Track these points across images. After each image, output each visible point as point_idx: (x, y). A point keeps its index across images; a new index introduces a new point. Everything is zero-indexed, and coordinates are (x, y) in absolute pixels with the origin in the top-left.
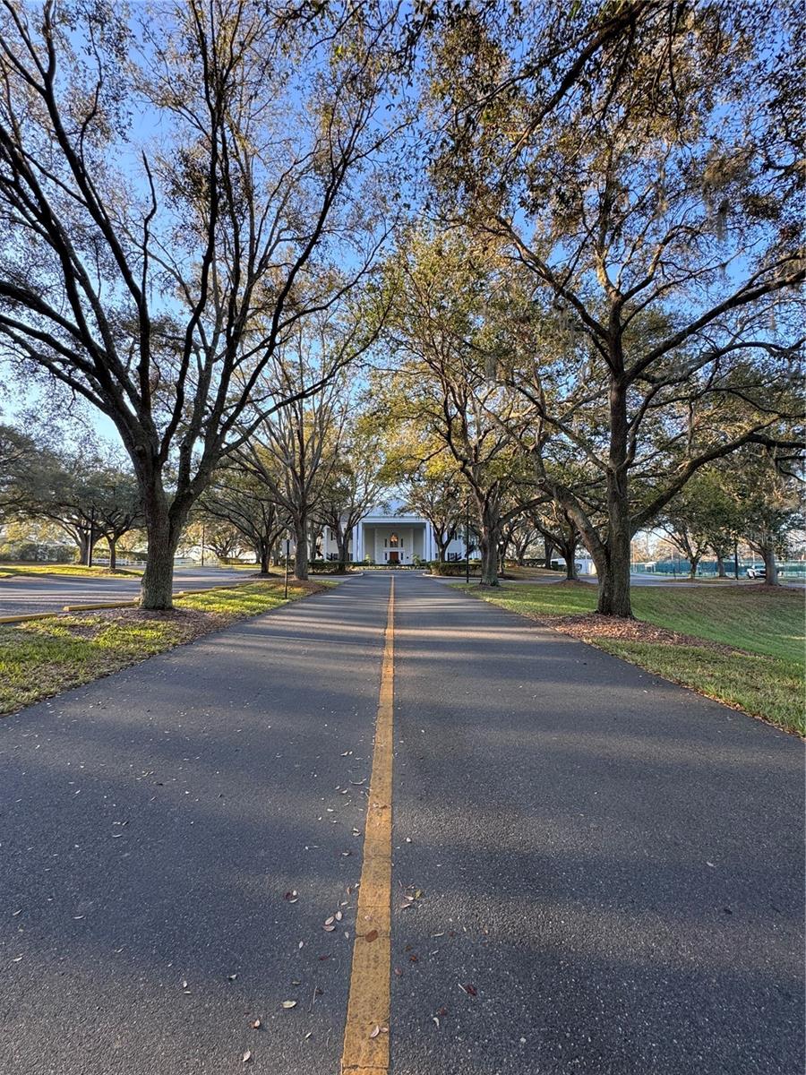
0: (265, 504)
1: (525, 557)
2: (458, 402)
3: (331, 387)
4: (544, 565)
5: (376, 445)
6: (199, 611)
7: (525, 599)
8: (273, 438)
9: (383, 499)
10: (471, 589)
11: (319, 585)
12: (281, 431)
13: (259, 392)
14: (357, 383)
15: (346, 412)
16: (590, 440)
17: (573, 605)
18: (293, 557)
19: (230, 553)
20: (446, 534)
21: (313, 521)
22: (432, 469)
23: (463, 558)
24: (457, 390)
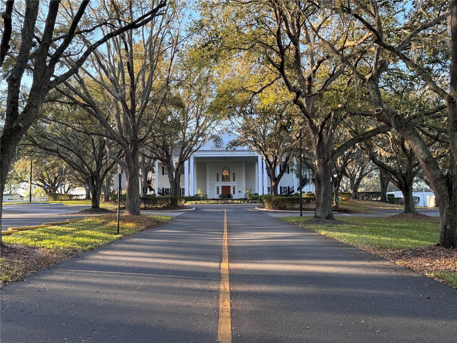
0: (95, 138)
1: (359, 190)
2: (291, 31)
3: (161, 17)
4: (380, 199)
5: (208, 78)
6: (28, 247)
7: (362, 233)
8: (102, 71)
9: (215, 133)
10: (305, 223)
11: (151, 219)
12: (110, 63)
13: (87, 22)
14: (187, 14)
15: (177, 44)
16: (428, 68)
17: (412, 238)
18: (124, 192)
19: (59, 189)
20: (278, 168)
21: (144, 156)
22: (265, 101)
23: (296, 191)
24: (289, 19)
